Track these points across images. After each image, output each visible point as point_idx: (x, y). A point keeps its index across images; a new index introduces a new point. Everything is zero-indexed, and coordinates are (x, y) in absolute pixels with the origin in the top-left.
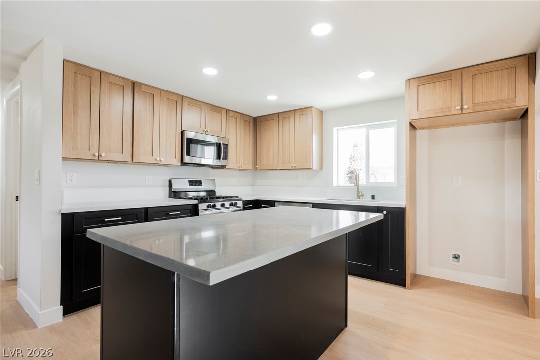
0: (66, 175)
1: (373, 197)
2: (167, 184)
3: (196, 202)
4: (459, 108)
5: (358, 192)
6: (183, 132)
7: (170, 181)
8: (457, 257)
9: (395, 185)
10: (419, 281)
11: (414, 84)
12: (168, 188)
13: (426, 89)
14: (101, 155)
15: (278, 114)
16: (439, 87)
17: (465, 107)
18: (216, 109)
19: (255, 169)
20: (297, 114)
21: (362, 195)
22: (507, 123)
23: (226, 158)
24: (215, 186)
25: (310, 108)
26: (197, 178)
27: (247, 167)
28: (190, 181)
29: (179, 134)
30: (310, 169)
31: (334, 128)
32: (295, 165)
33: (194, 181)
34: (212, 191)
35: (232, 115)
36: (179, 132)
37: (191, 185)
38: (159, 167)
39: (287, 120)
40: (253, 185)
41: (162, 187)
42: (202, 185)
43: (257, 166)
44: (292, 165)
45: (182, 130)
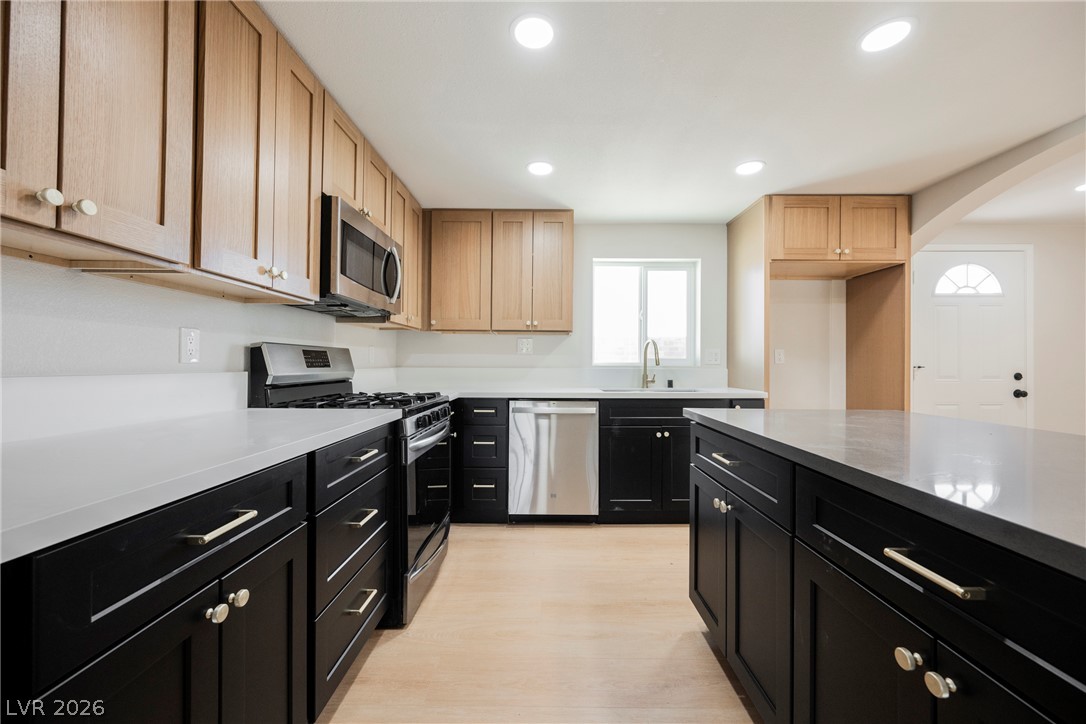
1: (670, 384)
3: (393, 411)
4: (838, 250)
6: (326, 200)
11: (778, 203)
12: (246, 375)
13: (795, 217)
14: (72, 208)
15: (492, 213)
16: (810, 213)
17: (845, 251)
19: (427, 327)
20: (539, 218)
22: (833, 281)
24: (351, 369)
25: (569, 211)
26: (315, 342)
27: (416, 322)
28: (306, 353)
29: (316, 201)
30: (567, 332)
31: (594, 259)
32: (535, 323)
33: (314, 354)
34: (345, 382)
35: (399, 188)
36: (316, 195)
37: (310, 365)
38: (220, 300)
39: (515, 228)
40: (397, 366)
41: (228, 370)
42: (329, 366)
43: (433, 322)
44: (529, 323)
45: (322, 193)
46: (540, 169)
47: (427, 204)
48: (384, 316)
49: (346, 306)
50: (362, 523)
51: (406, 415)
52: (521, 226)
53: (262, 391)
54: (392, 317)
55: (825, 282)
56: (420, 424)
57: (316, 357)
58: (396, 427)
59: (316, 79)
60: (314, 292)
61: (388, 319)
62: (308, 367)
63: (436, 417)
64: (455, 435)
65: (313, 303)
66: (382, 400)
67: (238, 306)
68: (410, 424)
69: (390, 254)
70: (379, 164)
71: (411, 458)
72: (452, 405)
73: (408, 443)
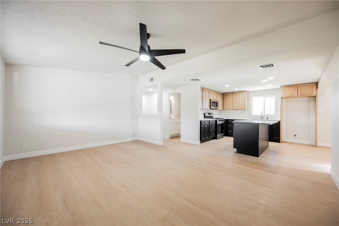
1: (267, 118)
2: (203, 114)
3: (216, 119)
4: (297, 95)
5: (262, 117)
6: (210, 100)
8: (295, 136)
9: (275, 115)
10: (283, 142)
11: (283, 88)
13: (287, 89)
15: (233, 92)
16: (290, 88)
17: (299, 95)
18: (216, 92)
19: (223, 109)
20: (240, 93)
21: (263, 118)
22: (311, 98)
23: (218, 106)
26: (209, 112)
27: (221, 109)
30: (245, 110)
31: (253, 97)
34: (212, 116)
40: (220, 115)
44: (239, 108)
48: (217, 109)
50: (213, 127)
52: (237, 94)
53: (205, 117)
55: (310, 98)
56: (219, 121)
57: (209, 114)
58: (216, 120)
60: (209, 108)
63: (223, 120)
66: (216, 118)
68: (218, 120)
69: (217, 102)
71: (218, 124)
72: (225, 120)
73: (218, 122)
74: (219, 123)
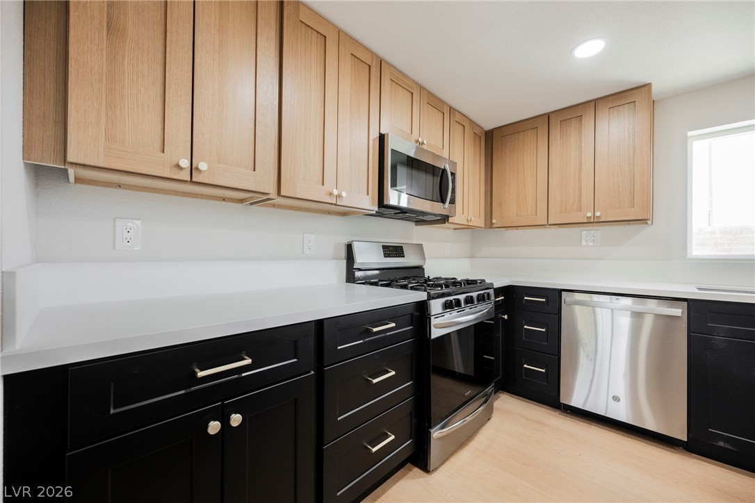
0: (114, 226)
6: (382, 138)
7: (349, 248)
12: (345, 262)
14: (197, 168)
15: (548, 116)
18: (435, 100)
19: (489, 224)
23: (453, 201)
24: (424, 258)
25: (646, 87)
27: (479, 221)
28: (384, 247)
29: (374, 140)
30: (643, 221)
31: (690, 134)
32: (598, 214)
33: (391, 248)
34: (416, 268)
35: (458, 117)
36: (375, 135)
37: (386, 255)
38: (328, 216)
39: (574, 123)
40: (471, 257)
41: (334, 259)
42: (404, 256)
43: (494, 221)
44: (589, 214)
45: (380, 133)
46: (589, 49)
47: (488, 125)
48: (444, 219)
49: (406, 213)
50: (375, 381)
51: (430, 297)
52: (581, 121)
53: (352, 272)
54: (450, 218)
56: (446, 305)
57: (393, 251)
59: (373, 53)
60: (373, 204)
61: (448, 221)
62: (385, 257)
64: (506, 317)
65: (374, 212)
67: (340, 218)
68: (436, 306)
69: (444, 171)
70: (435, 102)
71: (436, 333)
72: (499, 291)
73: (434, 321)
74: (443, 323)
